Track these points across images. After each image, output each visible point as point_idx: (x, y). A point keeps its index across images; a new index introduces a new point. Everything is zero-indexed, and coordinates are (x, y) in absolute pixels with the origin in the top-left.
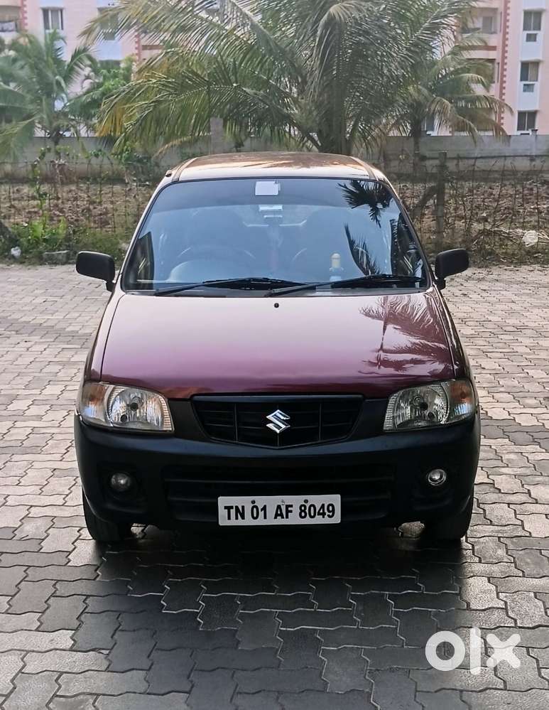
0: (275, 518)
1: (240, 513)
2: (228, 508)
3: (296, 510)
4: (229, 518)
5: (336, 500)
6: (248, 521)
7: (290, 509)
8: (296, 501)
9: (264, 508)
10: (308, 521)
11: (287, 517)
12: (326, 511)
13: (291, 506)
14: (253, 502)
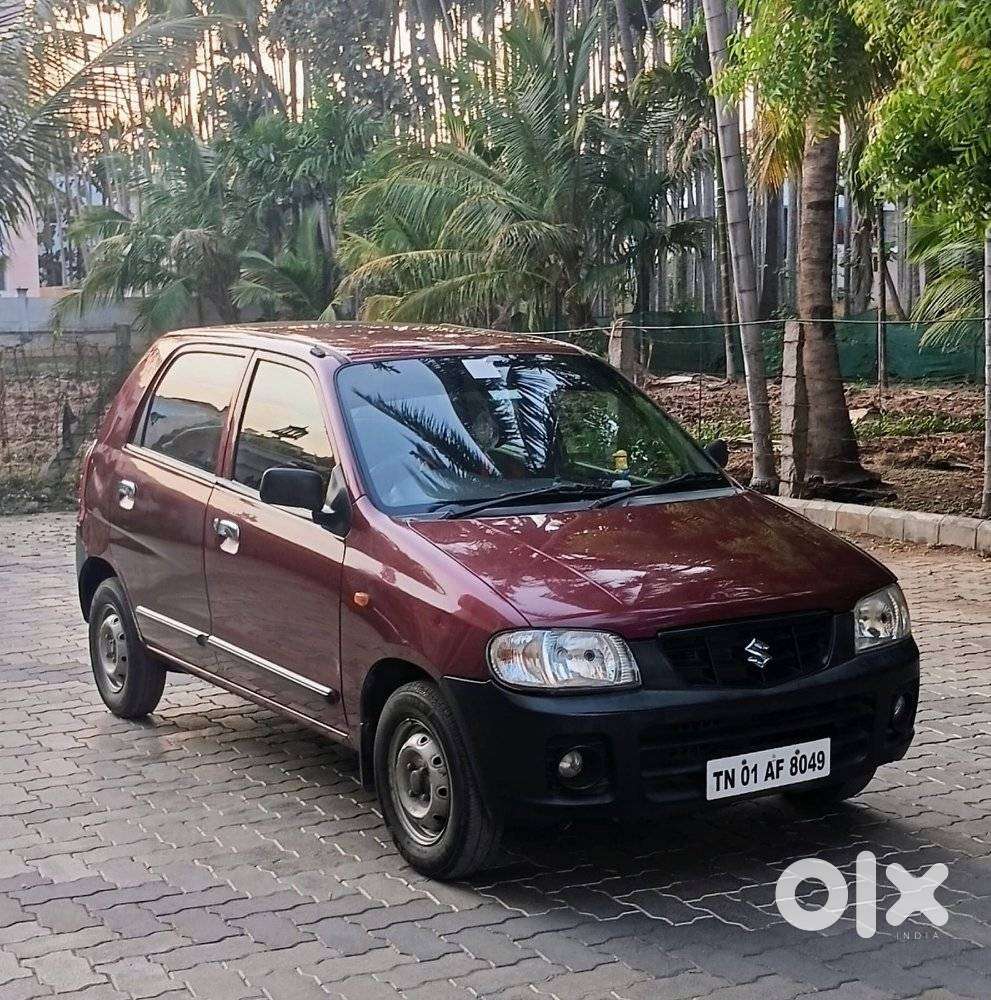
0: (766, 780)
1: (729, 779)
2: (717, 775)
3: (787, 765)
4: (718, 789)
5: (824, 745)
6: (739, 789)
7: (781, 765)
8: (786, 752)
9: (755, 769)
10: (800, 778)
11: (778, 777)
12: (816, 762)
13: (782, 761)
14: (744, 762)
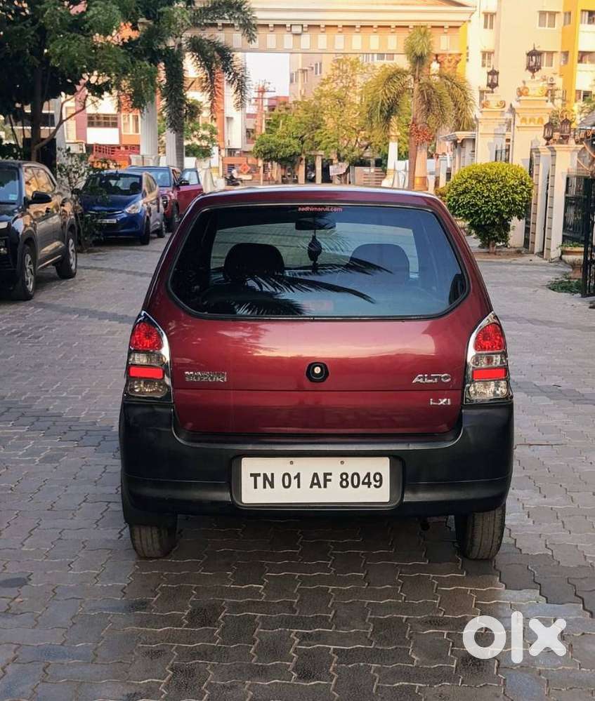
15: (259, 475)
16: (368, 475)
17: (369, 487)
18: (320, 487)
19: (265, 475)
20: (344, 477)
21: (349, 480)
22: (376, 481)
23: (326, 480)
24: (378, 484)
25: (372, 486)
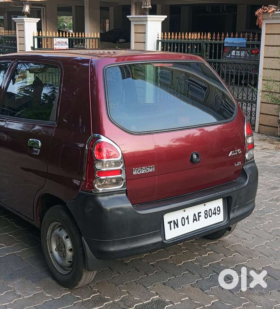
15: (171, 222)
16: (215, 209)
17: (216, 215)
18: (197, 221)
19: (174, 221)
20: (206, 212)
21: (208, 214)
22: (218, 211)
23: (199, 216)
24: (219, 212)
25: (217, 214)
